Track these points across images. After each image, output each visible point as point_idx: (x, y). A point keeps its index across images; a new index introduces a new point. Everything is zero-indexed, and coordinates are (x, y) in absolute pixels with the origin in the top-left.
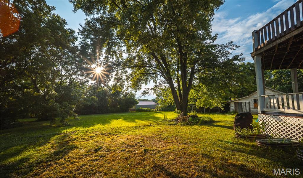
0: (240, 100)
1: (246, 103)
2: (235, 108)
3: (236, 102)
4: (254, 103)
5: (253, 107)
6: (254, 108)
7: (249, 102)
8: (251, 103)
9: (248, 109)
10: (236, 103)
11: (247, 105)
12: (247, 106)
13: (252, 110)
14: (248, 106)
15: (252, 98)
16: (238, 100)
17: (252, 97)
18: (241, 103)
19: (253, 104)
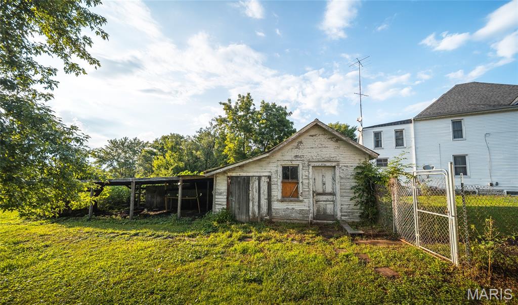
0: (245, 169)
1: (259, 178)
2: (227, 198)
3: (234, 174)
4: (282, 182)
5: (280, 198)
6: (282, 201)
7: (269, 177)
8: (274, 180)
9: (264, 202)
10: (231, 178)
11: (264, 187)
12: (262, 192)
13: (276, 205)
14: (266, 193)
15: (279, 163)
16: (240, 167)
17: (278, 156)
18: (247, 180)
19: (280, 188)
